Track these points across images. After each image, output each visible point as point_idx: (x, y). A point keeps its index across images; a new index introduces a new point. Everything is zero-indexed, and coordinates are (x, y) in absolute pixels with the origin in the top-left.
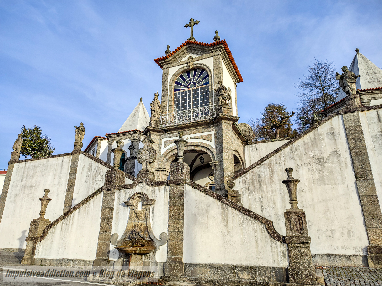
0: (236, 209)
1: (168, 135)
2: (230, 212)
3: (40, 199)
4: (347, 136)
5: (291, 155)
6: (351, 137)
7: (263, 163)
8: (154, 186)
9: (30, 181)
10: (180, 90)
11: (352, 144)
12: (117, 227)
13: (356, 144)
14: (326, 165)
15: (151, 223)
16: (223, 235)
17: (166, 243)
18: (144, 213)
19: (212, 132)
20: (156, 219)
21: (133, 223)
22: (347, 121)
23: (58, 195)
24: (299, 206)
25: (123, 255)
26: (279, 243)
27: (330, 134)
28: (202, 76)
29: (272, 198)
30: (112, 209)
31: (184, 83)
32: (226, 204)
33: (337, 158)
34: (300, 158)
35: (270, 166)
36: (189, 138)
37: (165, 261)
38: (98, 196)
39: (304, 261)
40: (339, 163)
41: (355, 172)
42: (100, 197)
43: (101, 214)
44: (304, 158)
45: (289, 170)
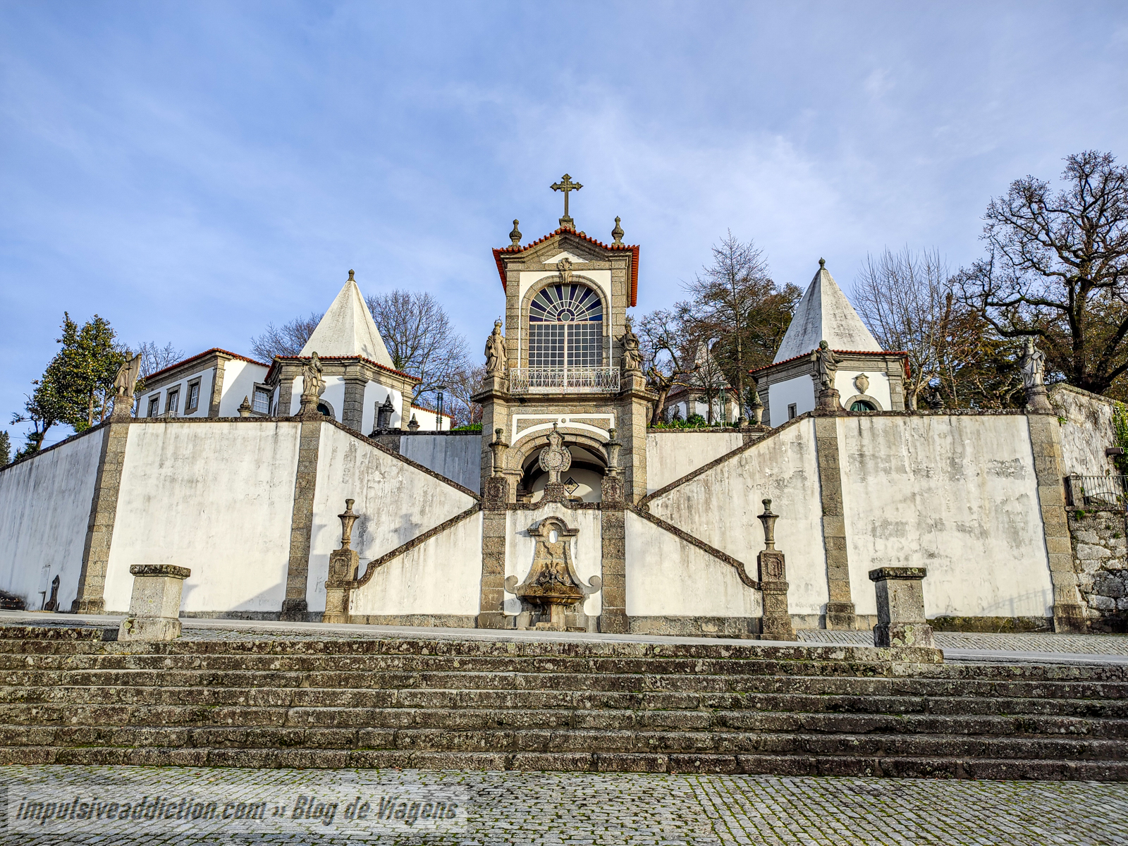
0: (701, 548)
1: (525, 408)
2: (693, 551)
3: (340, 516)
4: (818, 451)
5: (739, 471)
6: (822, 453)
7: (695, 479)
8: (576, 510)
9: (187, 468)
10: (541, 320)
11: (823, 464)
12: (514, 566)
13: (828, 464)
14: (786, 490)
15: (573, 562)
16: (682, 581)
17: (600, 591)
18: (561, 548)
19: (610, 416)
20: (582, 556)
21: (542, 562)
22: (819, 429)
23: (272, 504)
24: (777, 547)
25: (530, 606)
26: (752, 590)
27: (795, 444)
28: (588, 302)
29: (707, 533)
30: (502, 539)
31: (549, 308)
32: (686, 540)
33: (802, 482)
34: (752, 475)
35: (706, 484)
36: (568, 420)
37: (599, 614)
38: (474, 517)
39: (780, 610)
40: (804, 490)
41: (822, 503)
42: (478, 519)
43: (483, 547)
44: (757, 476)
45: (766, 503)
